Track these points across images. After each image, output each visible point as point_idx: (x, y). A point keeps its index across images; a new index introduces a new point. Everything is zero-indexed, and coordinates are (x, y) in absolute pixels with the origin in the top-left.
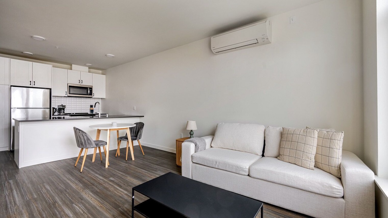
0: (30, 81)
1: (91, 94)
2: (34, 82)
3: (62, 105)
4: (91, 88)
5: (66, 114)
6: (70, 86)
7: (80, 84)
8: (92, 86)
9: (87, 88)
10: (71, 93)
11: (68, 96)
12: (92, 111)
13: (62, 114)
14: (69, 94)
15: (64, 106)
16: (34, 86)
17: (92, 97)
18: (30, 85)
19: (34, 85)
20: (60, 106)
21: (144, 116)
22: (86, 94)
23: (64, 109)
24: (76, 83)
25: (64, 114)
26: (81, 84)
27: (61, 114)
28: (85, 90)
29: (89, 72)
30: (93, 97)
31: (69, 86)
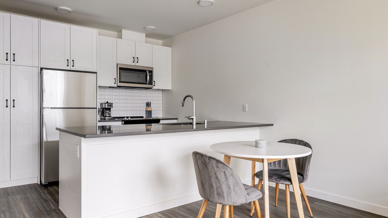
0: (68, 60)
1: (151, 83)
2: (73, 61)
3: (107, 102)
4: (151, 72)
5: (114, 119)
6: (121, 69)
7: (134, 64)
8: (152, 68)
9: (145, 71)
10: (122, 80)
11: (119, 87)
12: (149, 113)
13: (108, 118)
14: (120, 82)
15: (111, 105)
16: (72, 69)
17: (151, 88)
18: (68, 66)
19: (73, 66)
20: (105, 103)
21: (272, 125)
22: (143, 82)
23: (109, 109)
24: (128, 62)
25: (110, 118)
26: (137, 64)
27: (106, 118)
28: (142, 75)
29: (146, 43)
30: (154, 88)
31: (119, 68)
